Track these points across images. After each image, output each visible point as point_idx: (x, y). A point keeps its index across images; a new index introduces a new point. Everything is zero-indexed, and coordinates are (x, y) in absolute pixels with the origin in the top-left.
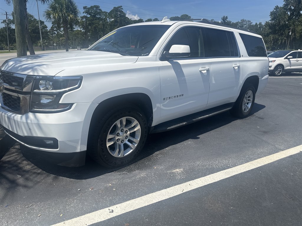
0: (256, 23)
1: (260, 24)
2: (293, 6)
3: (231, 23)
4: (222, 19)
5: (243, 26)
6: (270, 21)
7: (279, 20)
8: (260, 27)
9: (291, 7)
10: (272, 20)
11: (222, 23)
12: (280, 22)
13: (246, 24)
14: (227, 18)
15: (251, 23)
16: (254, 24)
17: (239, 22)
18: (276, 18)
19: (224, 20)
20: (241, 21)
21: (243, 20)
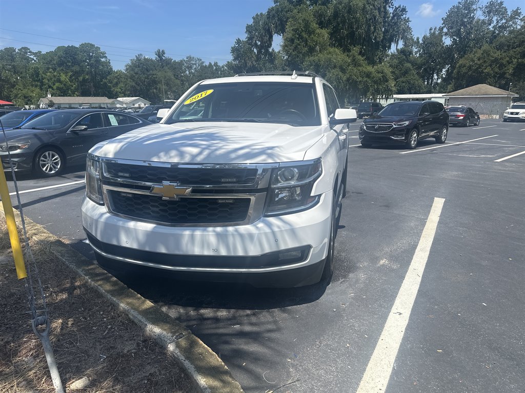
0: (210, 63)
1: (216, 64)
2: (259, 41)
3: (173, 61)
4: (156, 54)
5: (191, 67)
6: (233, 60)
7: (245, 61)
8: (216, 69)
9: (256, 41)
10: (235, 59)
11: (158, 61)
12: (246, 63)
13: (195, 64)
14: (163, 52)
15: (203, 62)
16: (207, 64)
17: (184, 60)
18: (240, 57)
19: (159, 56)
20: (187, 58)
21: (191, 58)
